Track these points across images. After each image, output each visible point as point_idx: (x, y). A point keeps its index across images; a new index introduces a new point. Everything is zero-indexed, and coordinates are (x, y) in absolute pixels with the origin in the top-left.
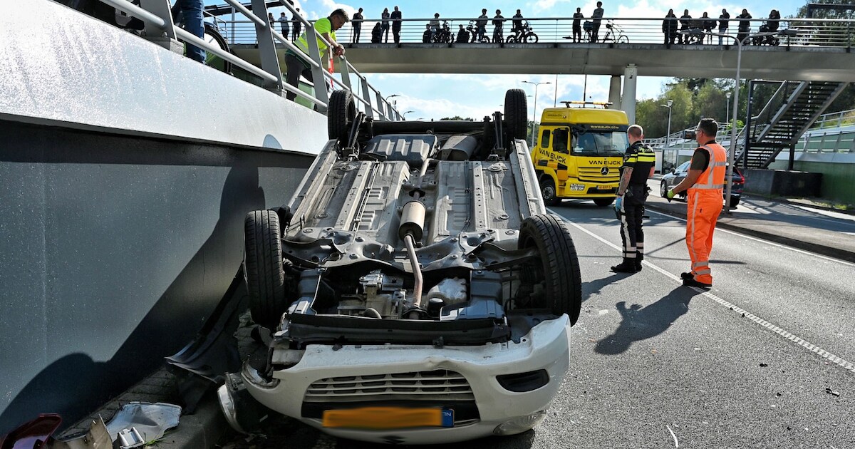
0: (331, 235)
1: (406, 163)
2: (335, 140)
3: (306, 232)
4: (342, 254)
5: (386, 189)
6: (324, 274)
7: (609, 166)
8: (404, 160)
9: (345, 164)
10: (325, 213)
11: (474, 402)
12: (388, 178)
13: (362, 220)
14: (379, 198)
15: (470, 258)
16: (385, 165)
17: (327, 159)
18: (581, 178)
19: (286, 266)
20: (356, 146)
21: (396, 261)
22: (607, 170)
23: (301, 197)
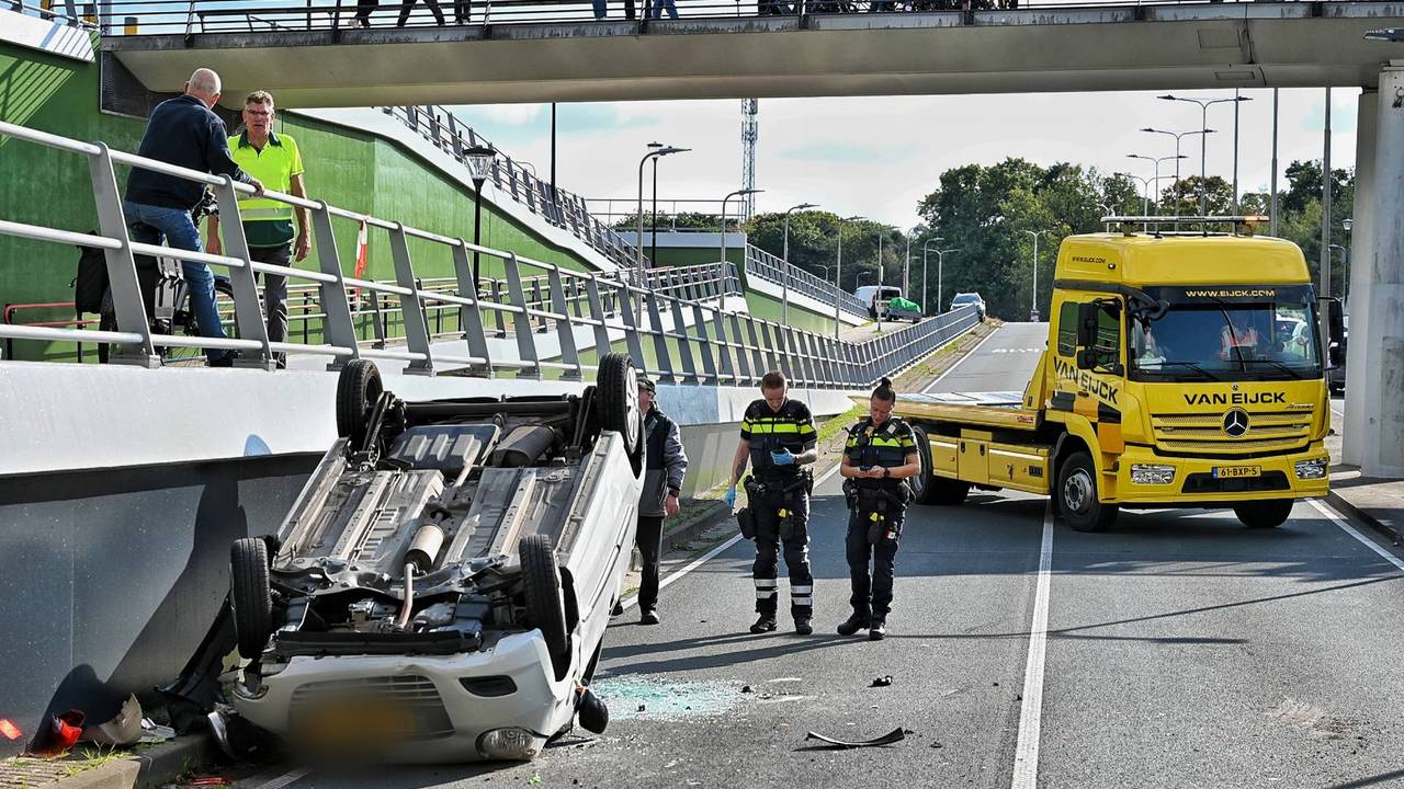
0: (324, 564)
1: (439, 471)
2: (346, 439)
3: (298, 562)
4: (333, 584)
5: (403, 510)
6: (312, 601)
7: (1249, 408)
8: (436, 469)
9: (355, 475)
10: (321, 542)
11: (443, 707)
12: (410, 494)
13: (365, 549)
14: (391, 522)
15: (466, 583)
16: (410, 476)
17: (332, 470)
18: (1163, 446)
19: (274, 597)
20: (376, 450)
21: (392, 589)
22: (1243, 418)
23: (293, 523)
